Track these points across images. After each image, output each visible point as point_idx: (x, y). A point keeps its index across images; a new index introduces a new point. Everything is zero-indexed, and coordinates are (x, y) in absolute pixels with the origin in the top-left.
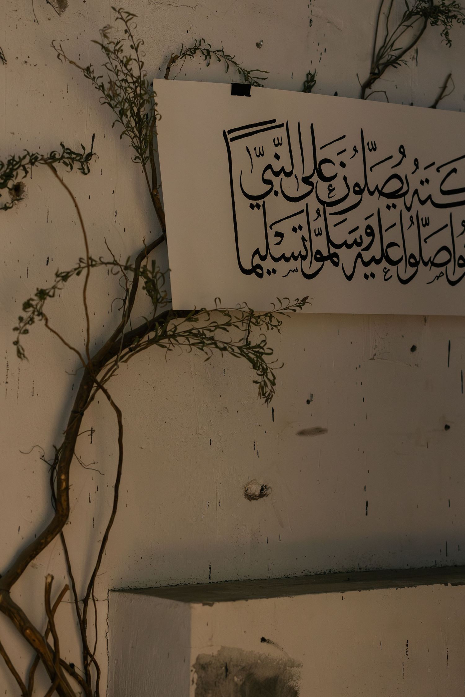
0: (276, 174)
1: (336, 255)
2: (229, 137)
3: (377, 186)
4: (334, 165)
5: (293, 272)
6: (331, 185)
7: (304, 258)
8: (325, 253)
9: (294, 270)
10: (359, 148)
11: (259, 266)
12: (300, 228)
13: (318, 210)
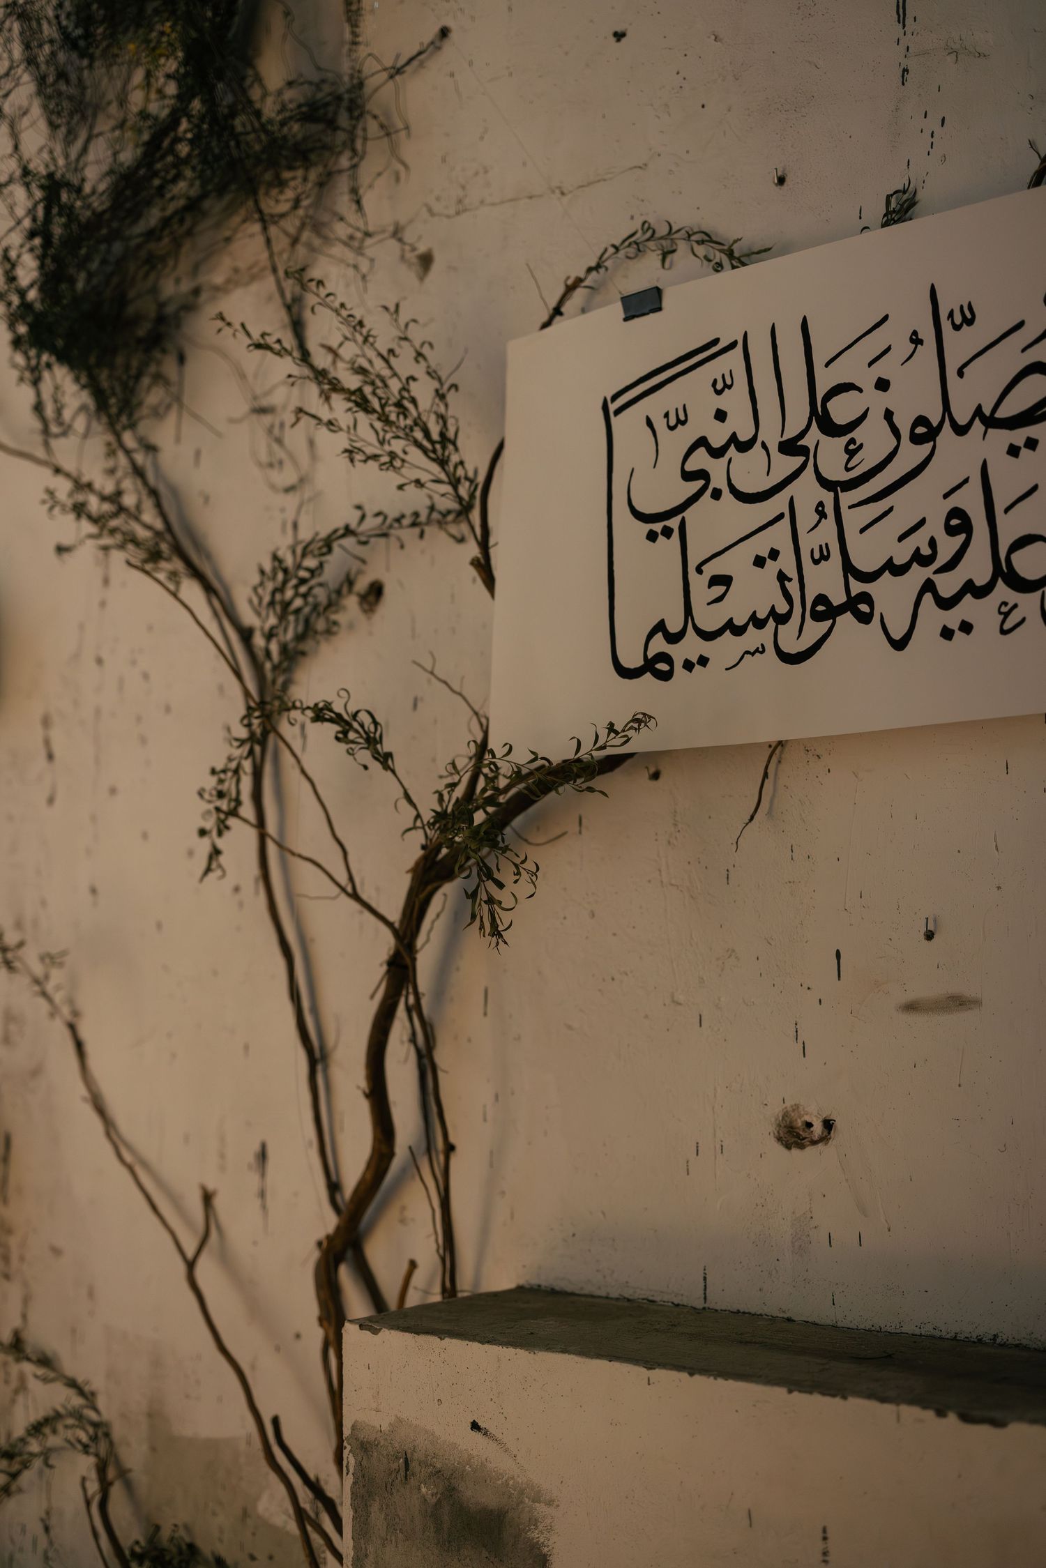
0: (717, 453)
1: (866, 598)
2: (613, 407)
3: (979, 407)
4: (861, 391)
5: (753, 656)
6: (852, 441)
7: (782, 619)
8: (838, 598)
9: (757, 650)
10: (928, 334)
11: (664, 657)
12: (774, 554)
13: (821, 504)
